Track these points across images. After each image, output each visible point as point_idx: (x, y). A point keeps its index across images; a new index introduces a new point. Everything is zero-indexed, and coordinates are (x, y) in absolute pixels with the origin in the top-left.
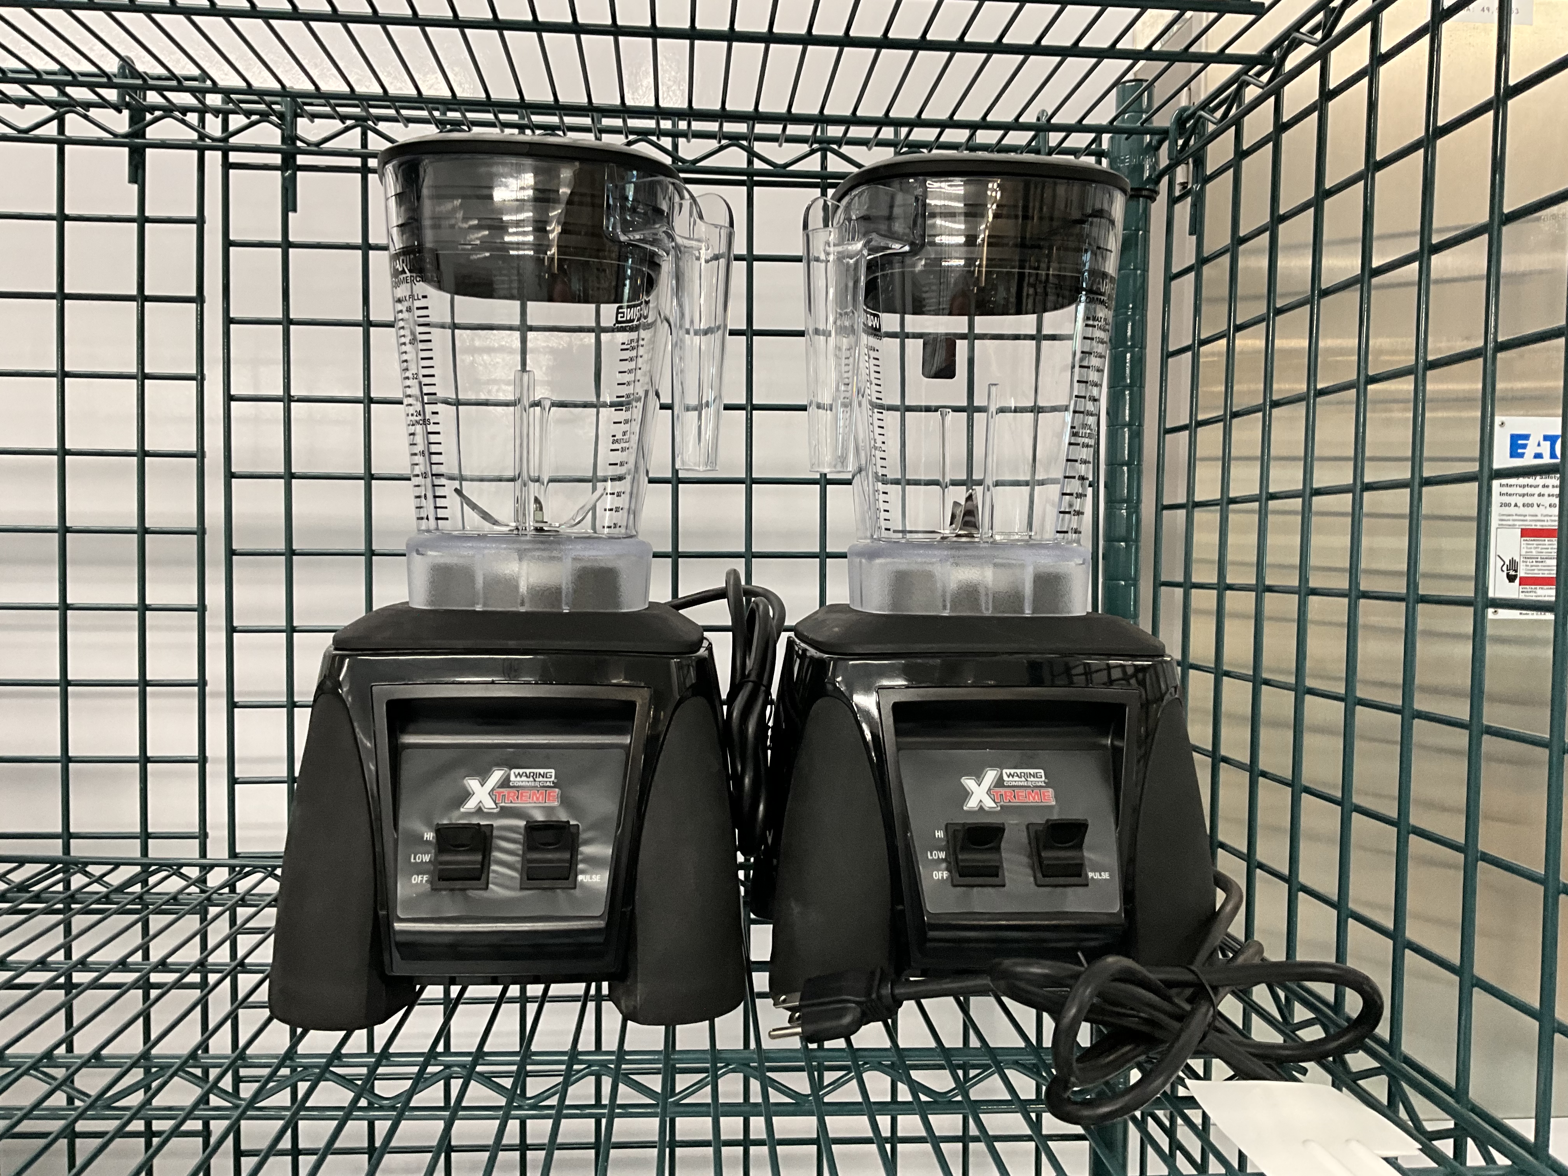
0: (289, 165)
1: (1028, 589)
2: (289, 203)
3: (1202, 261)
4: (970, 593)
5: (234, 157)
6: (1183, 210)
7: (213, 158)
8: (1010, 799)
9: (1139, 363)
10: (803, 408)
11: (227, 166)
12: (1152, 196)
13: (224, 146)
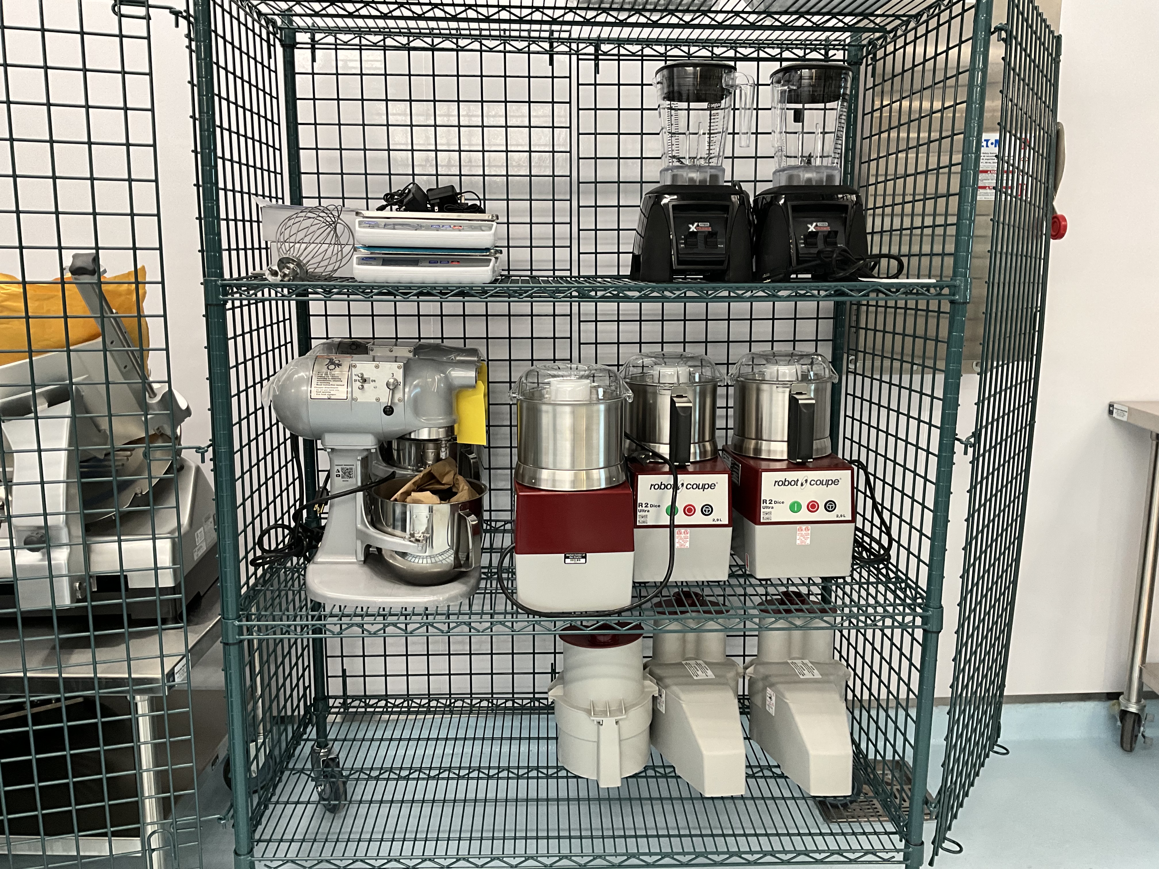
0: (597, 59)
1: (825, 179)
2: (597, 71)
3: (875, 86)
4: (809, 180)
5: (580, 57)
6: (870, 68)
7: (574, 58)
8: (819, 229)
9: (856, 117)
10: (770, 133)
11: (578, 59)
12: (861, 64)
13: (577, 53)
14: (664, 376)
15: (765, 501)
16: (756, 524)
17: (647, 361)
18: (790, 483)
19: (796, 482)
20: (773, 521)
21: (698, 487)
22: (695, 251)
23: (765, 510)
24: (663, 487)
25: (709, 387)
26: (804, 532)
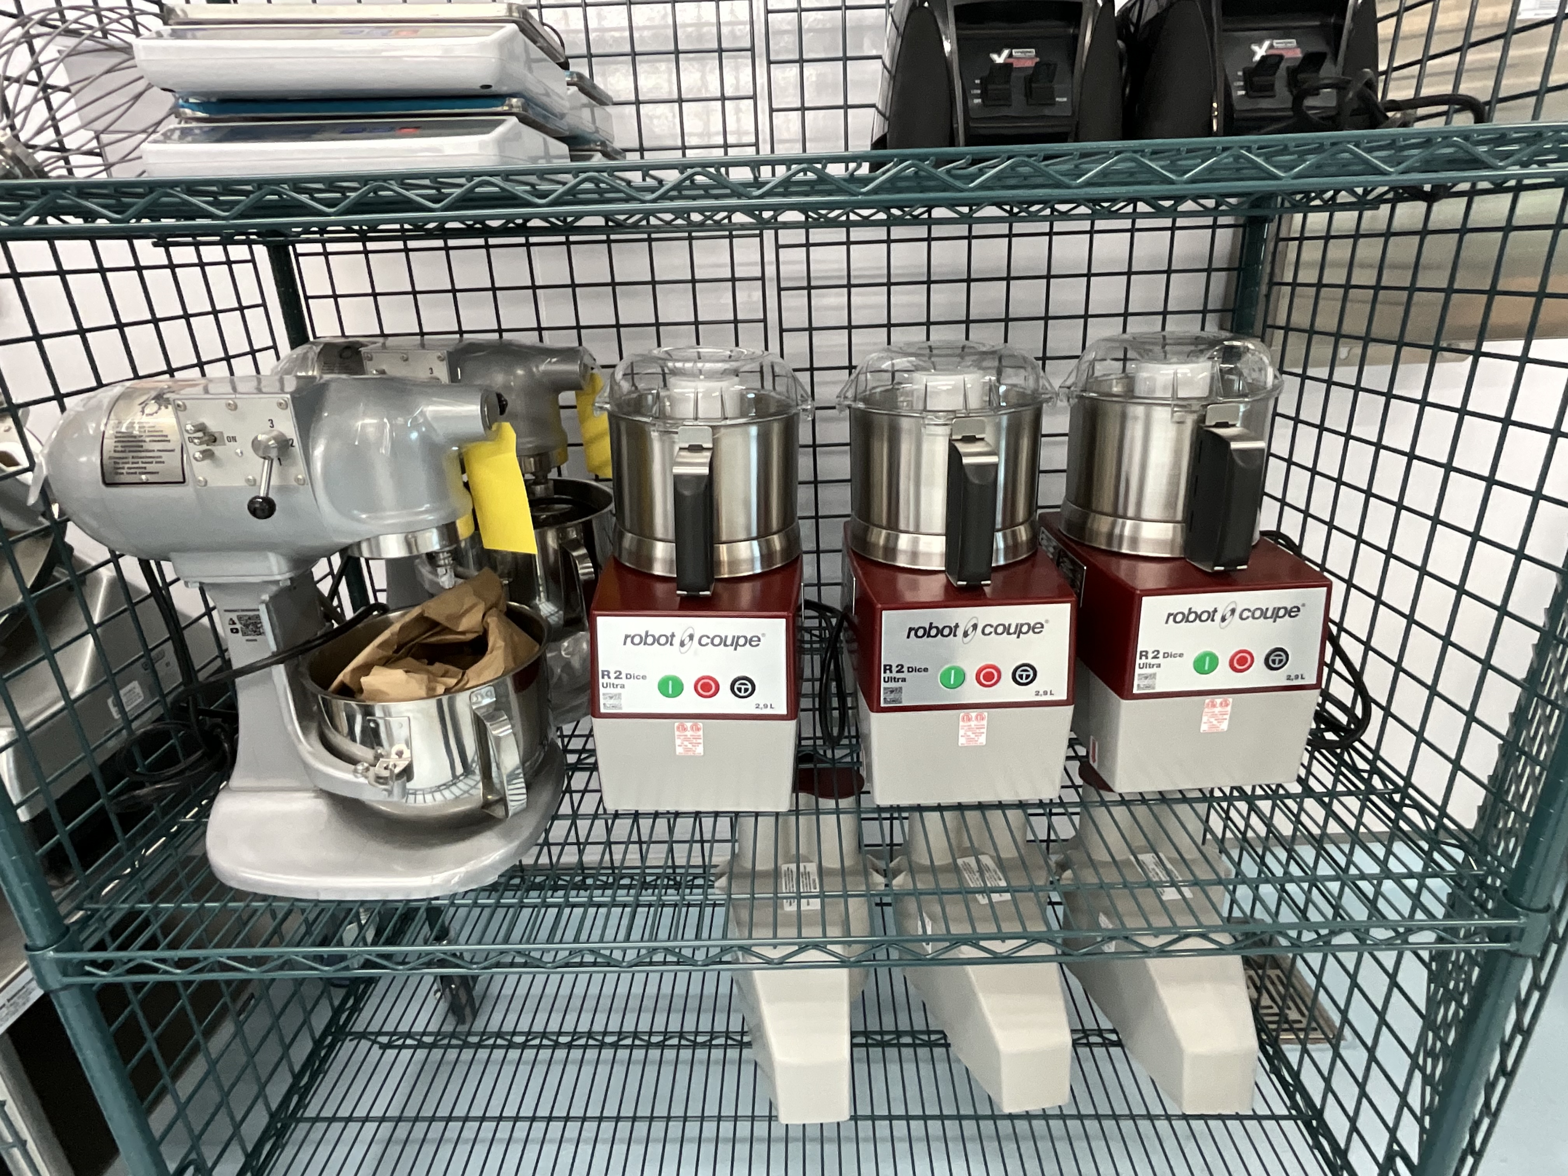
8: (1276, 54)
14: (937, 393)
15: (1144, 654)
16: (1123, 696)
17: (901, 362)
18: (1198, 617)
19: (1211, 616)
20: (1158, 689)
21: (1007, 630)
22: (1005, 111)
23: (1144, 671)
24: (933, 632)
25: (1027, 416)
26: (1217, 710)
